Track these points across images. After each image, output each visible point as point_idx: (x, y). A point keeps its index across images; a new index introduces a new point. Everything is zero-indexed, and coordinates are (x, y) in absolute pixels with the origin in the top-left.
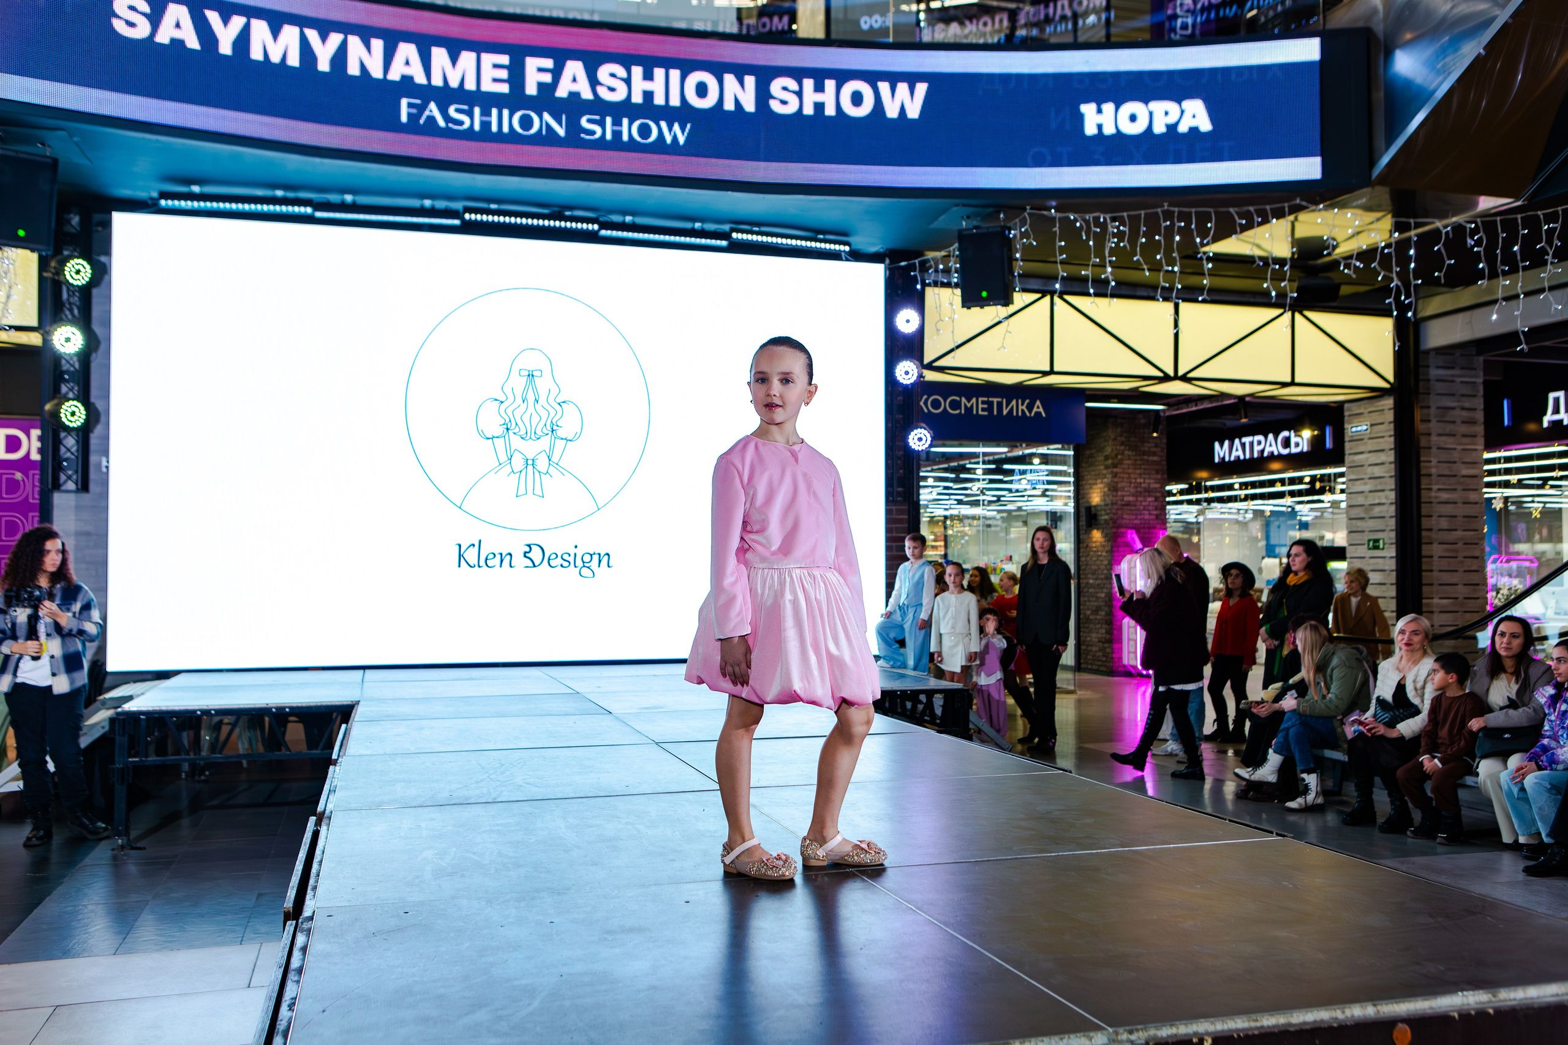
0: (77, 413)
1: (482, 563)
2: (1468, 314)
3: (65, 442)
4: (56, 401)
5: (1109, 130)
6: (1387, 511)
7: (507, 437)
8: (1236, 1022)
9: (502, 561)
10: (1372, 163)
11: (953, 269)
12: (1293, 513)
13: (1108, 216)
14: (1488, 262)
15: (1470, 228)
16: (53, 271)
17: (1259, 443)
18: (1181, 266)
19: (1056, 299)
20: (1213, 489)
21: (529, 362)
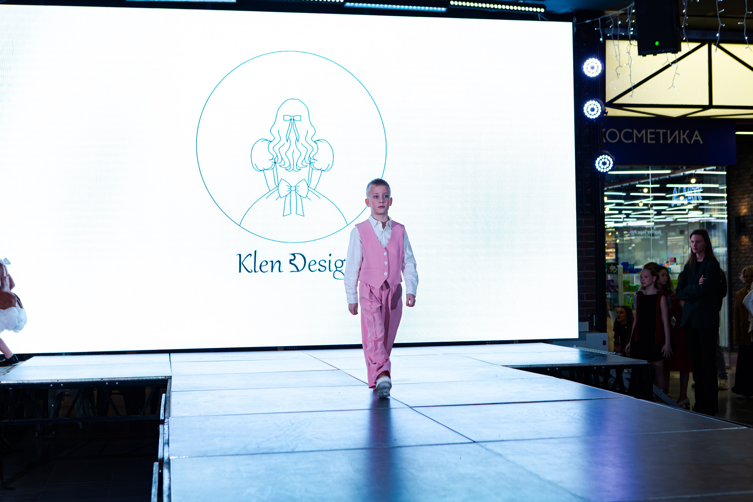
1: (257, 269)
7: (275, 169)
9: (272, 268)
11: (630, 23)
19: (714, 47)
21: (291, 109)
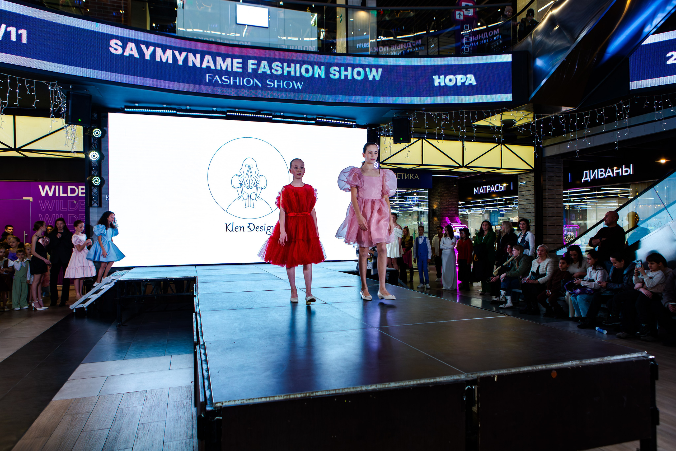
0: (98, 181)
1: (234, 230)
2: (558, 145)
3: (93, 190)
4: (90, 177)
5: (442, 84)
6: (532, 211)
7: (242, 187)
8: (503, 371)
9: (240, 230)
10: (529, 95)
11: (390, 131)
12: (499, 211)
13: (442, 113)
14: (566, 129)
15: (561, 117)
16: (89, 132)
17: (489, 188)
18: (466, 130)
19: (424, 141)
20: (473, 203)
21: (249, 162)
